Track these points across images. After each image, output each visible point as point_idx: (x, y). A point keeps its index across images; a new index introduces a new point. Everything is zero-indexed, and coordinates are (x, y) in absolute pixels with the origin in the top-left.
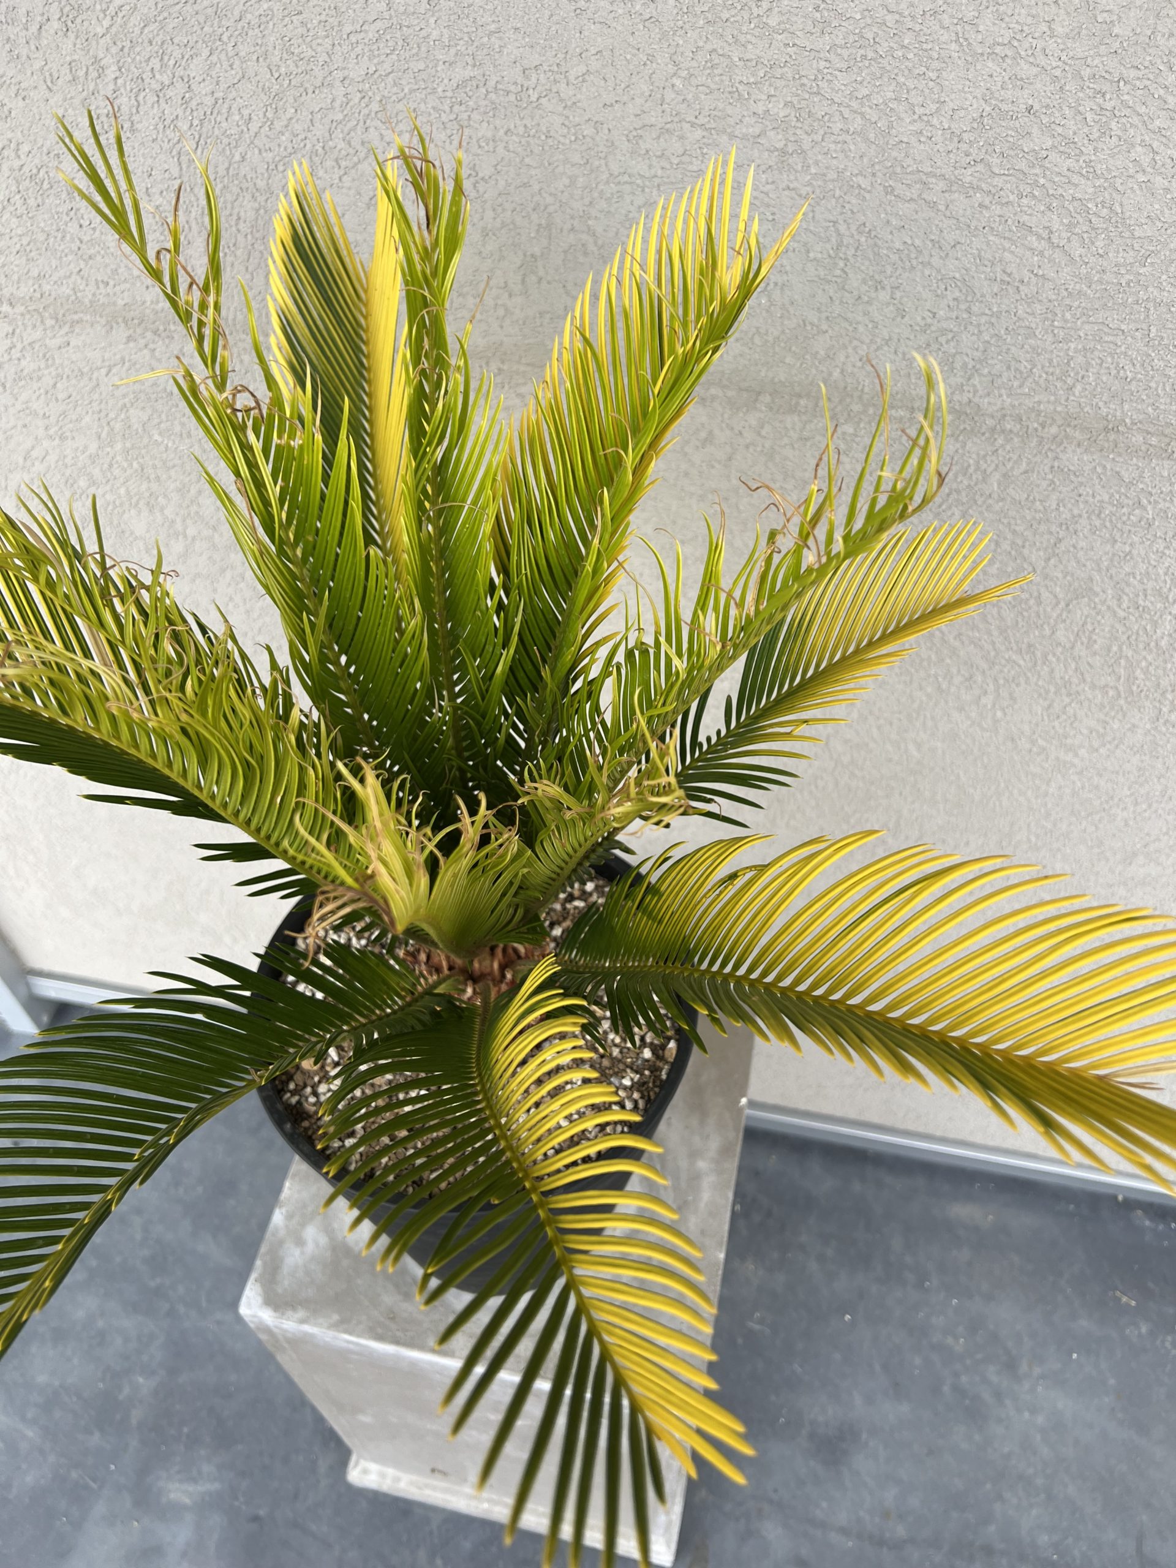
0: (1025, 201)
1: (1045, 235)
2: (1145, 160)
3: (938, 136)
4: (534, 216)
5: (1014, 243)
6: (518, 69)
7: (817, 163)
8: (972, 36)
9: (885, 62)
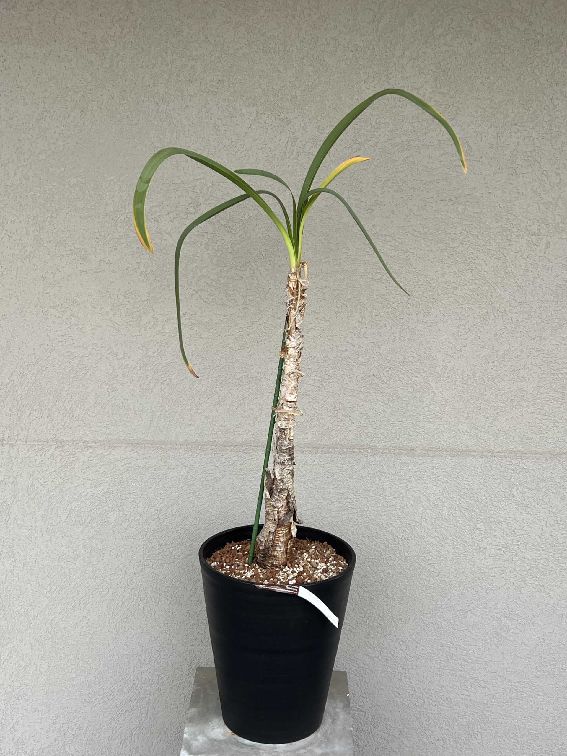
0: (376, 394)
1: (383, 401)
2: (401, 384)
3: (354, 382)
4: (258, 406)
5: (376, 404)
6: (256, 372)
7: (327, 389)
8: (358, 361)
9: (340, 367)
